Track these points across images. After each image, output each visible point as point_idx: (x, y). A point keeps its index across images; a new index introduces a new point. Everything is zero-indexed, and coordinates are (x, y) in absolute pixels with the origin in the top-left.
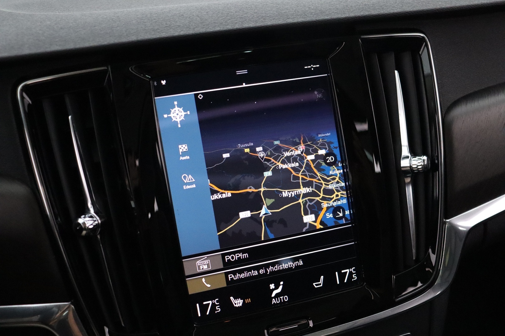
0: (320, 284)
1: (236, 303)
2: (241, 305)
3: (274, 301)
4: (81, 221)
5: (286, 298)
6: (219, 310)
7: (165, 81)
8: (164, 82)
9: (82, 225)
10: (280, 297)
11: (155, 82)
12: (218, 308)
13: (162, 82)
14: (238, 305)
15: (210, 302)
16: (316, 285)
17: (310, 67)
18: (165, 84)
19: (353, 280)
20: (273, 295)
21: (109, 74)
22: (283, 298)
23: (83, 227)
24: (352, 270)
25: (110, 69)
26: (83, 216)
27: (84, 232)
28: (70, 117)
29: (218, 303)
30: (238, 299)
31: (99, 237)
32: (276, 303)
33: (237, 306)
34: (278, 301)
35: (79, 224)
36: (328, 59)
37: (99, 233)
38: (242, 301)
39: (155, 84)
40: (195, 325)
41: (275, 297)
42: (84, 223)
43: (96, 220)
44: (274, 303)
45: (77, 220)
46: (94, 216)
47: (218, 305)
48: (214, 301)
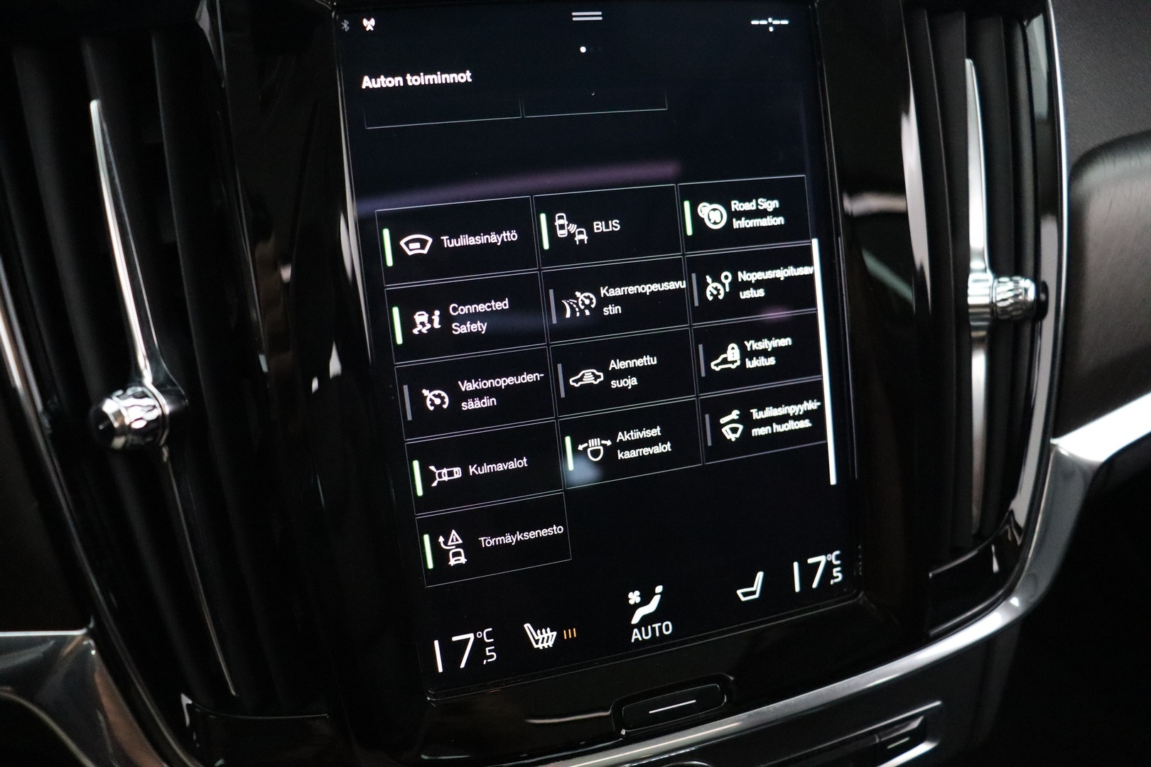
0: (754, 593)
1: (539, 640)
2: (551, 644)
3: (636, 635)
4: (110, 406)
5: (667, 627)
6: (492, 656)
7: (373, 22)
8: (369, 24)
9: (112, 418)
10: (653, 626)
11: (345, 21)
12: (490, 651)
13: (365, 22)
14: (543, 645)
15: (471, 636)
16: (745, 594)
17: (765, 22)
18: (372, 29)
19: (832, 582)
20: (635, 620)
22: (660, 628)
23: (116, 425)
24: (832, 557)
26: (120, 392)
27: (119, 442)
28: (94, 106)
29: (492, 640)
30: (544, 630)
31: (165, 452)
32: (640, 639)
33: (540, 646)
34: (647, 635)
35: (104, 417)
36: (813, 6)
37: (167, 443)
38: (555, 633)
39: (346, 25)
40: (429, 699)
41: (638, 626)
42: (118, 414)
43: (157, 405)
44: (635, 639)
45: (101, 401)
46: (150, 394)
47: (490, 644)
48: (479, 635)
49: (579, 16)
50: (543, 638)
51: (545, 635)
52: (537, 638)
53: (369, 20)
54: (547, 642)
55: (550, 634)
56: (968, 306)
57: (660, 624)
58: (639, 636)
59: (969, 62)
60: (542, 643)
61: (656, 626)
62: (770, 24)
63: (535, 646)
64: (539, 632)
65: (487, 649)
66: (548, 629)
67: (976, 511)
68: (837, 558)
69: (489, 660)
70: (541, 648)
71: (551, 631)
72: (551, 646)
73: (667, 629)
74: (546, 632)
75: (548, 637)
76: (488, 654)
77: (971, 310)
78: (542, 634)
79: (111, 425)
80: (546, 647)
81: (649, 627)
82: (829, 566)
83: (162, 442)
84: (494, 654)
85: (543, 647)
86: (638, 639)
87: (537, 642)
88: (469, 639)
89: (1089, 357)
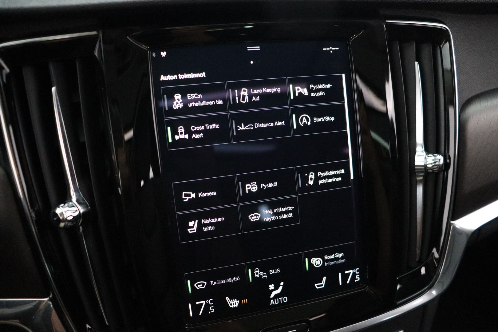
0: (322, 285)
1: (232, 304)
2: (237, 305)
3: (272, 302)
4: (58, 211)
5: (285, 299)
6: (213, 310)
7: (165, 53)
9: (59, 215)
10: (279, 298)
11: (154, 53)
12: (212, 308)
14: (234, 306)
15: (204, 302)
16: (318, 286)
17: (329, 49)
18: (165, 56)
19: (355, 281)
20: (272, 296)
21: (100, 39)
22: (282, 299)
23: (61, 218)
24: (355, 270)
25: (101, 35)
26: (62, 205)
27: (62, 225)
28: (54, 89)
29: (213, 304)
30: (234, 300)
31: (81, 228)
32: (274, 304)
33: (232, 306)
34: (277, 302)
35: (57, 215)
36: (349, 42)
37: (81, 224)
38: (238, 301)
39: (154, 55)
40: (186, 327)
41: (273, 299)
42: (62, 214)
43: (78, 209)
44: (272, 304)
45: (55, 208)
46: (75, 205)
47: (212, 305)
48: (207, 301)
49: (250, 49)
50: (234, 303)
51: (234, 302)
52: (231, 303)
53: (163, 52)
54: (235, 305)
55: (236, 301)
56: (415, 166)
57: (282, 298)
58: (273, 303)
59: (416, 63)
60: (233, 305)
61: (281, 298)
62: (331, 50)
63: (230, 306)
64: (232, 300)
65: (211, 307)
66: (236, 300)
67: (418, 252)
68: (358, 271)
69: (211, 312)
70: (233, 307)
71: (237, 300)
72: (237, 306)
73: (285, 300)
74: (235, 301)
75: (236, 303)
76: (211, 309)
77: (416, 168)
78: (233, 301)
79: (59, 218)
80: (235, 307)
81: (278, 299)
82: (354, 274)
83: (80, 224)
85: (234, 307)
86: (273, 304)
87: (231, 305)
88: (203, 303)
89: (468, 186)
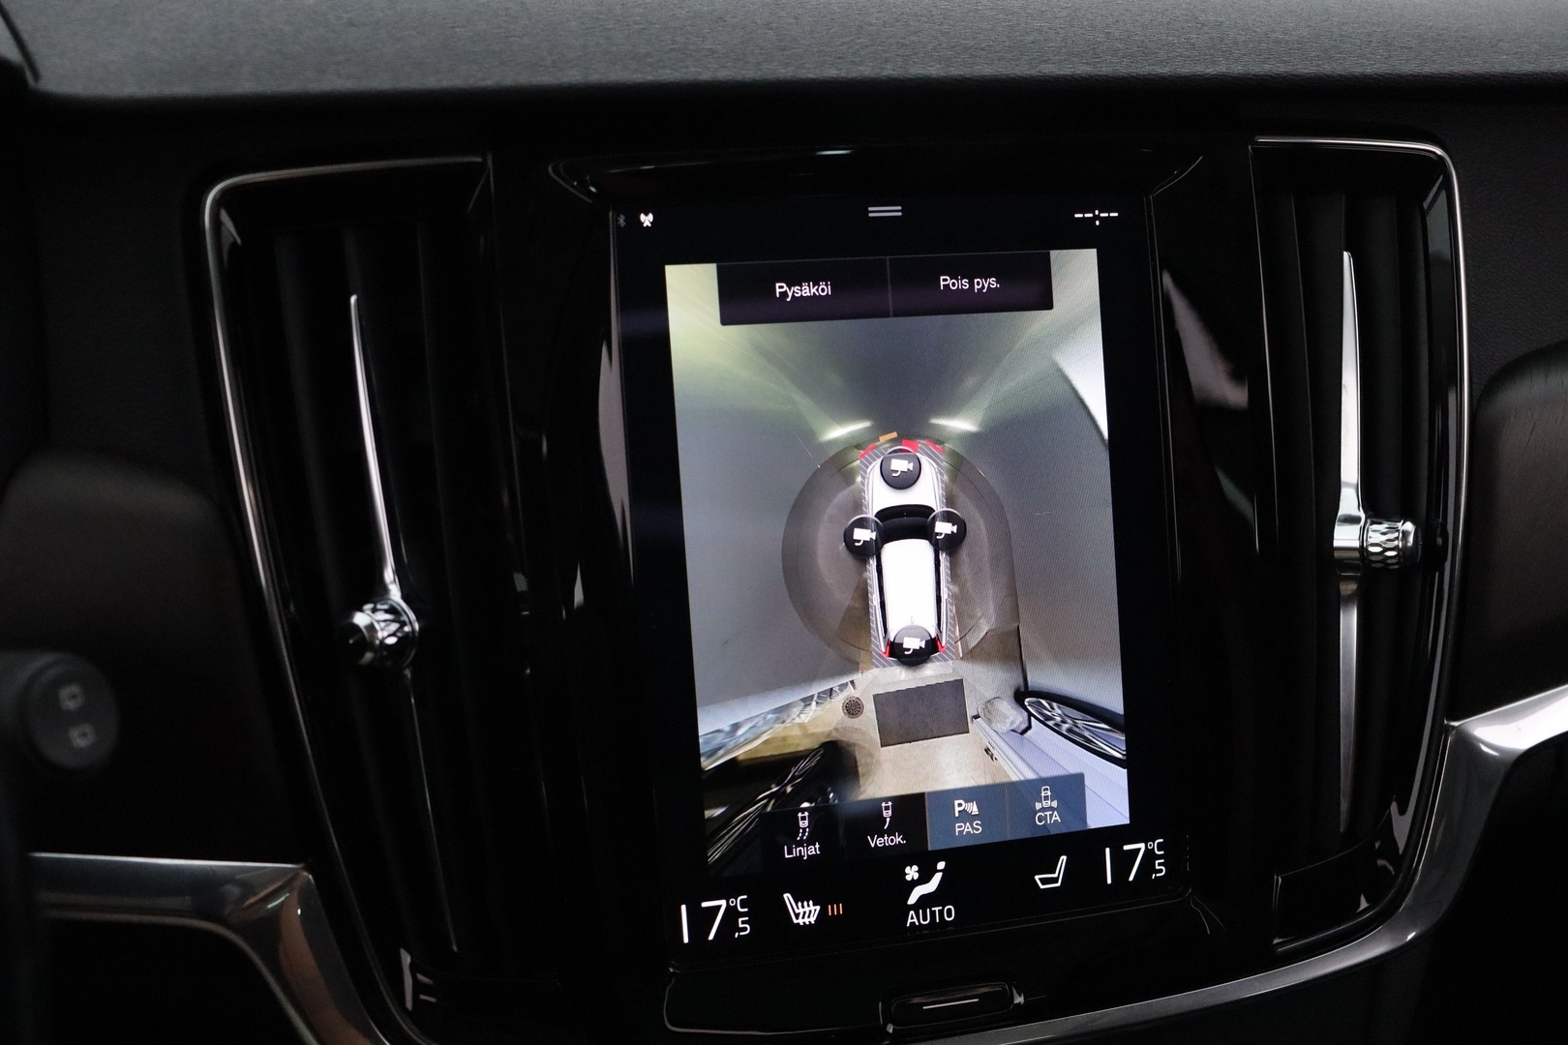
0: (1055, 880)
1: (799, 914)
2: (813, 919)
3: (912, 918)
4: (361, 619)
5: (949, 913)
6: (745, 929)
7: (651, 217)
8: (647, 220)
9: (364, 631)
10: (933, 909)
11: (622, 216)
12: (743, 922)
13: (643, 217)
14: (804, 920)
15: (723, 903)
16: (1044, 881)
17: (1091, 215)
18: (650, 225)
19: (1154, 876)
20: (912, 900)
21: (488, 177)
22: (941, 912)
23: (368, 639)
24: (1154, 845)
25: (490, 163)
26: (370, 606)
27: (369, 656)
28: (353, 299)
29: (746, 910)
30: (805, 903)
31: (408, 673)
32: (917, 924)
33: (801, 921)
34: (925, 919)
35: (356, 628)
36: (1148, 198)
37: (412, 664)
38: (818, 908)
39: (622, 221)
40: (672, 969)
41: (916, 907)
42: (371, 628)
43: (407, 621)
44: (911, 924)
45: (351, 616)
46: (400, 609)
47: (743, 915)
48: (732, 902)
49: (876, 211)
50: (805, 913)
51: (807, 909)
52: (797, 911)
53: (646, 215)
54: (809, 917)
55: (812, 908)
56: (1333, 549)
57: (941, 908)
58: (915, 920)
59: (1346, 255)
60: (803, 918)
61: (937, 909)
62: (1096, 217)
63: (795, 921)
64: (800, 904)
65: (740, 920)
66: (811, 902)
67: (1344, 806)
68: (1160, 847)
69: (741, 934)
70: (802, 924)
71: (814, 905)
72: (813, 922)
73: (949, 915)
74: (808, 906)
75: (810, 911)
76: (741, 926)
77: (1337, 554)
78: (803, 907)
79: (364, 637)
80: (808, 923)
81: (928, 910)
82: (1149, 855)
83: (407, 664)
84: (748, 926)
85: (804, 923)
86: (914, 923)
87: (797, 916)
88: (720, 906)
